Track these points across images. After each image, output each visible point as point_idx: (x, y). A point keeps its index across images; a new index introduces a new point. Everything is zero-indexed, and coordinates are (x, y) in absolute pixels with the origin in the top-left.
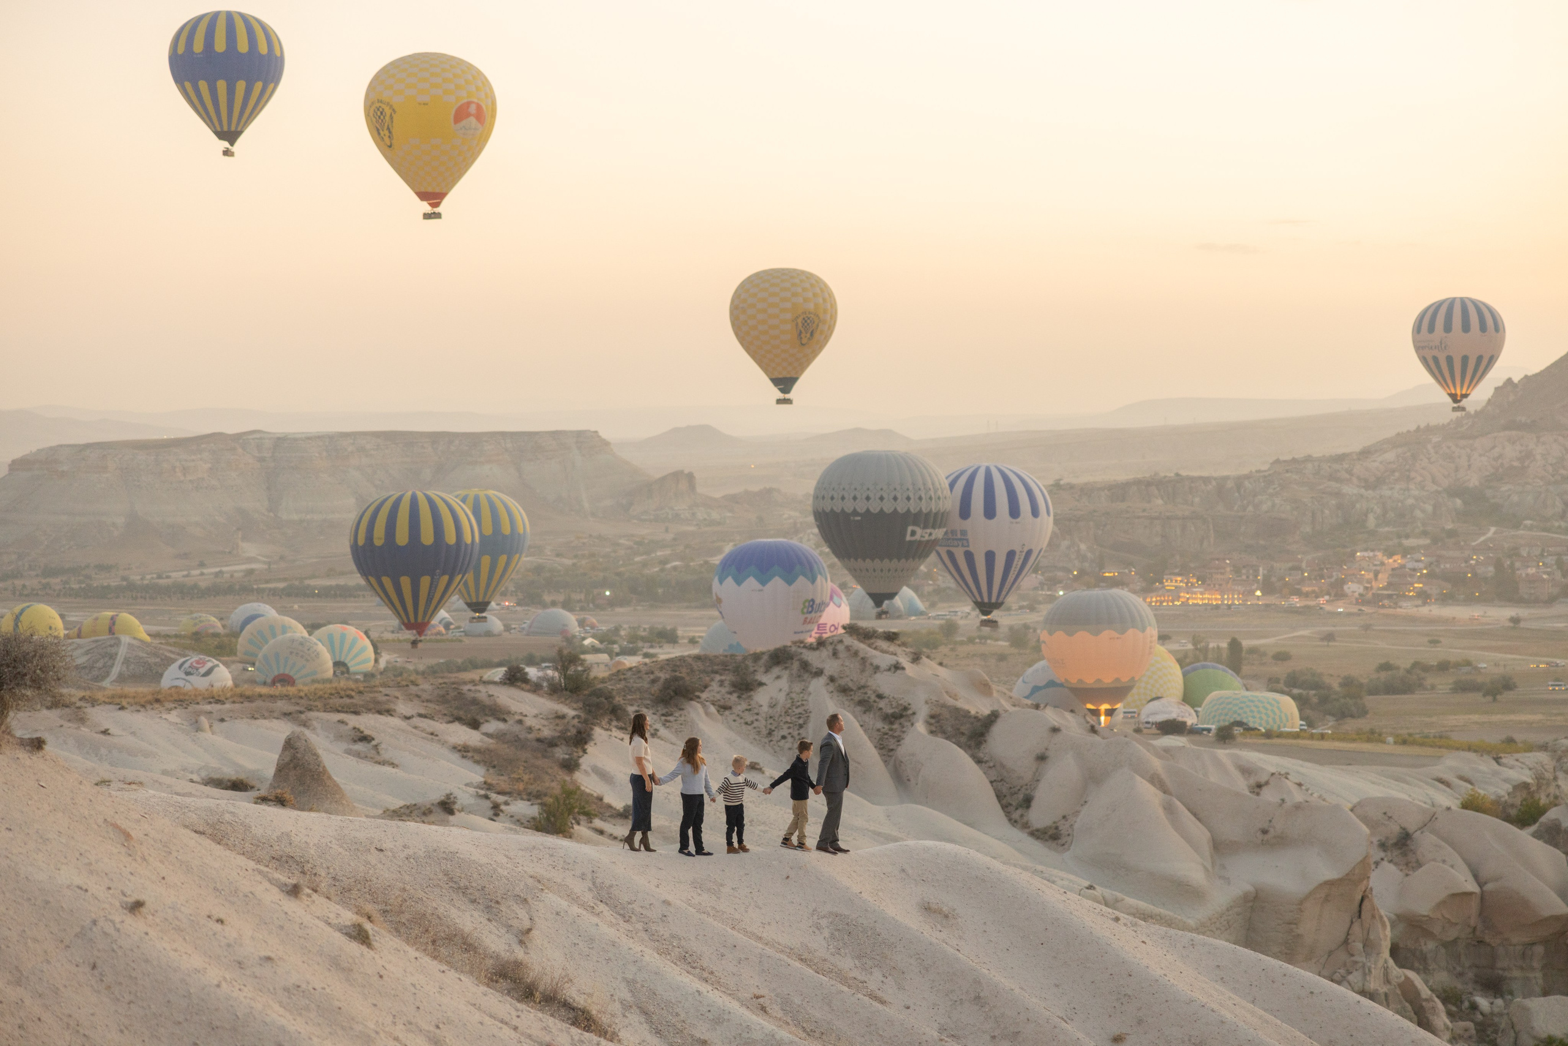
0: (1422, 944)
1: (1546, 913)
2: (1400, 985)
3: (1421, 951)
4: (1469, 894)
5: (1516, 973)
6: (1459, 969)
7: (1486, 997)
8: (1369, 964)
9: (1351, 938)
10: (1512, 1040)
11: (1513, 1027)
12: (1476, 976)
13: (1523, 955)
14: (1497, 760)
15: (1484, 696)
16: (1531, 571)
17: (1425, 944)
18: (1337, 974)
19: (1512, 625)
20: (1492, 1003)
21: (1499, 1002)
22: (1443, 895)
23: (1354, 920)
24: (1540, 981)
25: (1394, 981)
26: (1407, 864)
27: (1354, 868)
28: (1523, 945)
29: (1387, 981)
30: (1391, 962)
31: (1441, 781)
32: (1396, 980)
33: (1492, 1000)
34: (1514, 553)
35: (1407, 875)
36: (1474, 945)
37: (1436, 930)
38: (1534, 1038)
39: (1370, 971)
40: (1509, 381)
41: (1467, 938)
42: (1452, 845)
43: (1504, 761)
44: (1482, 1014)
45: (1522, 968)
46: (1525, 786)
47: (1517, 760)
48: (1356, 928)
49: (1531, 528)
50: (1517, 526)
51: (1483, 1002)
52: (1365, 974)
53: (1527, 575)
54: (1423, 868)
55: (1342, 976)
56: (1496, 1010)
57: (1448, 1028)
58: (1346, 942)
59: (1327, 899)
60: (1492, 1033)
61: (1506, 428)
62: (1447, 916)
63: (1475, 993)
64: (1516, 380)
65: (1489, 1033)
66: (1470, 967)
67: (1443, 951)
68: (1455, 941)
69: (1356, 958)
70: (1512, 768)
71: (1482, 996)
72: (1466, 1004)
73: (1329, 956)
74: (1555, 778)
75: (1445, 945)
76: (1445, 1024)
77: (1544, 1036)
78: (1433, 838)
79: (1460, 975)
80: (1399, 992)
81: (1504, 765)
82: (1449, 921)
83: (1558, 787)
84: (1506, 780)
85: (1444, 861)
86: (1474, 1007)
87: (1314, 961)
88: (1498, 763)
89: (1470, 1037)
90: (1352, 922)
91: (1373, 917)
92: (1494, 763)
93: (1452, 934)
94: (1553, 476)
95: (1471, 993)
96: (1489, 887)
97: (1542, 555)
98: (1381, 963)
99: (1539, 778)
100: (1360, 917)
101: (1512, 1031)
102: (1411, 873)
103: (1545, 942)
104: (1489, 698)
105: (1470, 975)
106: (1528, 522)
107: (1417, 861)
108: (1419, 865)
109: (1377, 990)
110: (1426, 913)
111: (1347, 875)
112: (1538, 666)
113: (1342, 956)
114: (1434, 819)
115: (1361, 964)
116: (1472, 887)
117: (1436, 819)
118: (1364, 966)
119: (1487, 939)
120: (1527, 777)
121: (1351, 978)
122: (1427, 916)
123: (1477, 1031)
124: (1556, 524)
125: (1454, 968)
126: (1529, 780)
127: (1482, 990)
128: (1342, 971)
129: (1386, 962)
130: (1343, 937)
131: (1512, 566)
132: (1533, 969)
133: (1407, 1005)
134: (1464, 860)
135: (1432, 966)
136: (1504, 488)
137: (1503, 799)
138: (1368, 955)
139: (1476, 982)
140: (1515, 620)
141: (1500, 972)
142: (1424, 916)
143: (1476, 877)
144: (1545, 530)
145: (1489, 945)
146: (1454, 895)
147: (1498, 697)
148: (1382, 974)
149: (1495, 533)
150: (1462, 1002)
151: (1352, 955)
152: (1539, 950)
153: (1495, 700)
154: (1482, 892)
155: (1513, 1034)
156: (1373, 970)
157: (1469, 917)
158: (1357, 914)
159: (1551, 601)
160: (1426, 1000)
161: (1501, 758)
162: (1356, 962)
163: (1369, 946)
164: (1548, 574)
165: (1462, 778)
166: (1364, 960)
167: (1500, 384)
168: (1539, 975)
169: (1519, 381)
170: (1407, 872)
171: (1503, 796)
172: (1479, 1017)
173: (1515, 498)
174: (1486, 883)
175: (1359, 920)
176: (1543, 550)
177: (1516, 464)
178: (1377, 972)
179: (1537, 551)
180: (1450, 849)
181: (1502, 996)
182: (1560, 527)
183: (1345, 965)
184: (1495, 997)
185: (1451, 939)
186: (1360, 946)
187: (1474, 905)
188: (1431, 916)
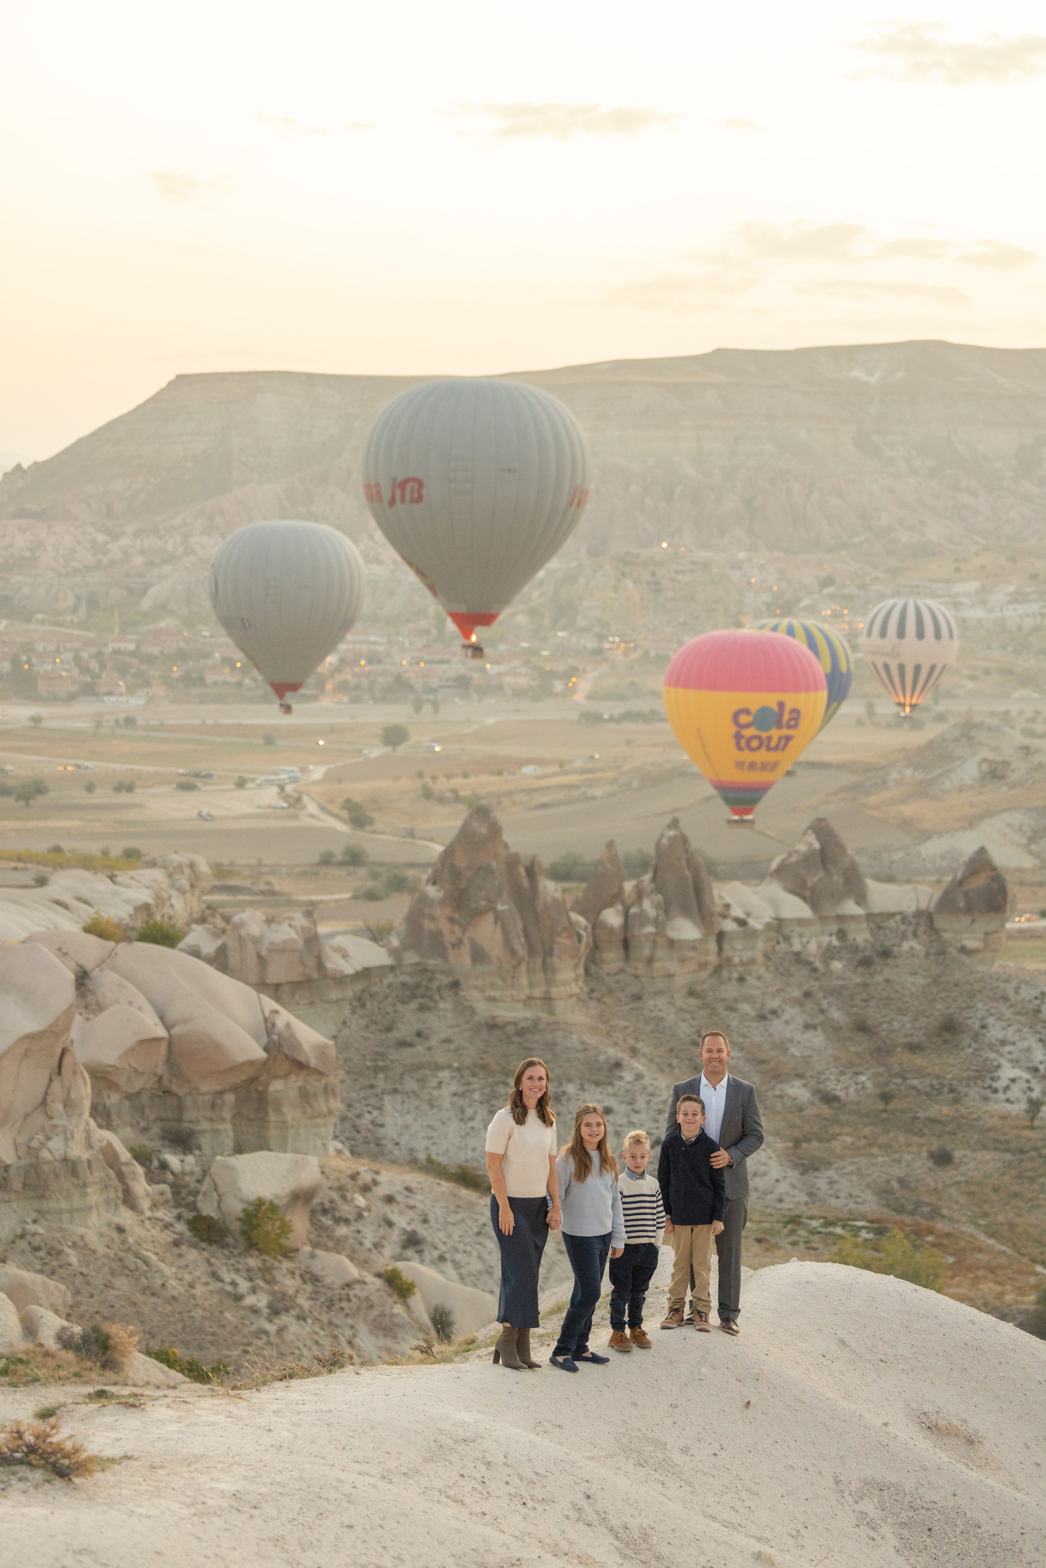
0: (105, 1097)
1: (241, 1058)
2: (102, 1150)
3: (104, 1106)
4: (157, 1040)
5: (205, 1125)
6: (143, 1124)
7: (175, 1154)
8: (71, 1128)
9: (49, 1099)
10: (215, 1204)
11: (216, 1190)
12: (163, 1130)
13: (213, 1106)
14: (112, 878)
15: (17, 800)
16: (48, 667)
17: (109, 1097)
18: (35, 1141)
19: (32, 724)
20: (182, 1161)
21: (190, 1159)
22: (131, 1041)
23: (53, 1077)
24: (231, 1134)
25: (97, 1145)
26: (86, 1007)
27: (58, 1019)
28: (212, 1094)
29: (90, 1146)
30: (92, 1123)
31: (58, 903)
32: (98, 1144)
33: (182, 1157)
34: (28, 647)
35: (88, 1019)
36: (159, 1096)
37: (122, 1081)
38: (242, 1200)
39: (73, 1136)
40: (19, 466)
41: (152, 1089)
42: (134, 983)
43: (119, 879)
44: (173, 1173)
45: (211, 1119)
46: (146, 907)
47: (132, 878)
48: (56, 1086)
49: (42, 622)
50: (28, 619)
51: (174, 1160)
52: (66, 1139)
53: (46, 672)
54: (104, 1014)
55: (41, 1143)
56: (188, 1168)
57: (148, 1195)
58: (44, 1103)
59: (26, 1055)
60: (188, 1195)
61: (16, 515)
62: (134, 1065)
63: (163, 1150)
64: (25, 466)
65: (183, 1195)
66: (155, 1121)
67: (127, 1104)
68: (139, 1093)
69: (56, 1121)
70: (128, 886)
71: (170, 1153)
72: (156, 1163)
73: (25, 1119)
74: (170, 898)
75: (129, 1097)
76: (146, 1190)
77: (252, 1197)
78: (114, 977)
79: (145, 1130)
80: (101, 1157)
81: (121, 884)
82: (136, 1071)
83: (172, 906)
84: (127, 901)
85: (130, 1003)
86: (164, 1166)
87: (8, 1126)
88: (114, 882)
89: (167, 1202)
90: (51, 1080)
91: (75, 1072)
92: (109, 882)
93: (138, 1084)
94: (64, 568)
95: (159, 1151)
96: (177, 1030)
97: (58, 651)
98: (82, 1125)
99: (158, 897)
100: (59, 1073)
101: (215, 1194)
102: (91, 1016)
103: (235, 1089)
104: (22, 803)
105: (156, 1130)
106: (40, 616)
107: (98, 1004)
108: (100, 1008)
109: (80, 1157)
110: (111, 1063)
111: (50, 1026)
112: (65, 768)
113: (40, 1119)
114: (113, 954)
115: (60, 1129)
116: (160, 1032)
117: (116, 954)
118: (65, 1131)
119: (175, 1089)
120: (146, 897)
121: (51, 1144)
122: (115, 1066)
123: (173, 1193)
124: (69, 618)
125: (138, 1123)
126: (150, 901)
127: (169, 1146)
128: (41, 1137)
129: (87, 1124)
130: (39, 1098)
131: (29, 662)
132: (223, 1120)
133: (111, 1171)
134: (150, 1000)
135: (116, 1121)
136: (15, 579)
137: (125, 922)
138: (69, 1116)
139: (163, 1138)
140: (36, 720)
141: (191, 1126)
142: (112, 1066)
143: (162, 1019)
144: (56, 624)
145: (176, 1095)
146: (142, 1042)
147: (31, 802)
148: (83, 1138)
149: (6, 627)
150: (151, 1161)
151: (51, 1118)
152: (230, 1098)
153: (28, 805)
154: (170, 1036)
155: (216, 1197)
156: (76, 1135)
157: (157, 1066)
158: (57, 1070)
159: (71, 698)
160: (126, 1164)
161: (115, 876)
162: (56, 1126)
163: (69, 1104)
164: (67, 670)
165: (79, 899)
166: (65, 1123)
167: (9, 469)
168: (228, 1126)
169: (29, 468)
170: (87, 1016)
171: (125, 919)
172: (170, 1177)
173: (26, 590)
174: (173, 1026)
175: (59, 1077)
176: (58, 646)
177: (27, 554)
178: (79, 1136)
179: (52, 647)
180: (134, 989)
181: (191, 1153)
182: (72, 622)
183: (43, 1129)
184: (185, 1154)
185: (134, 1091)
186: (60, 1106)
187: (163, 1049)
188: (119, 1066)
